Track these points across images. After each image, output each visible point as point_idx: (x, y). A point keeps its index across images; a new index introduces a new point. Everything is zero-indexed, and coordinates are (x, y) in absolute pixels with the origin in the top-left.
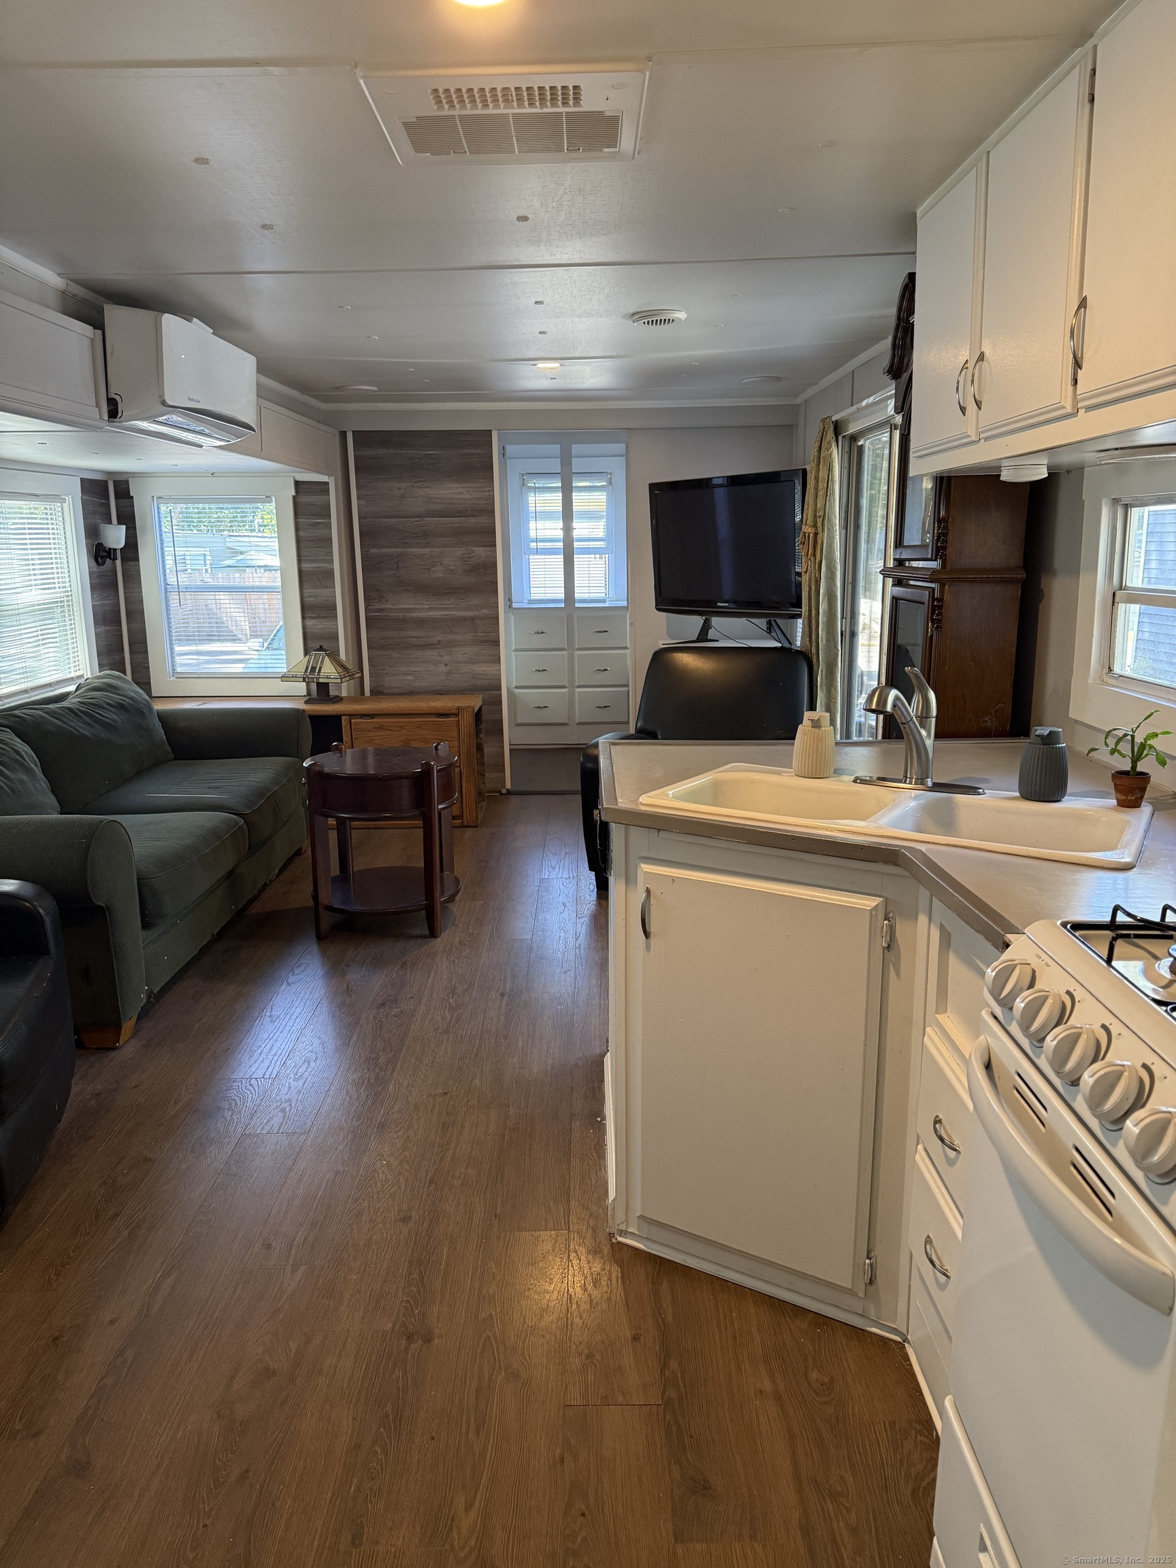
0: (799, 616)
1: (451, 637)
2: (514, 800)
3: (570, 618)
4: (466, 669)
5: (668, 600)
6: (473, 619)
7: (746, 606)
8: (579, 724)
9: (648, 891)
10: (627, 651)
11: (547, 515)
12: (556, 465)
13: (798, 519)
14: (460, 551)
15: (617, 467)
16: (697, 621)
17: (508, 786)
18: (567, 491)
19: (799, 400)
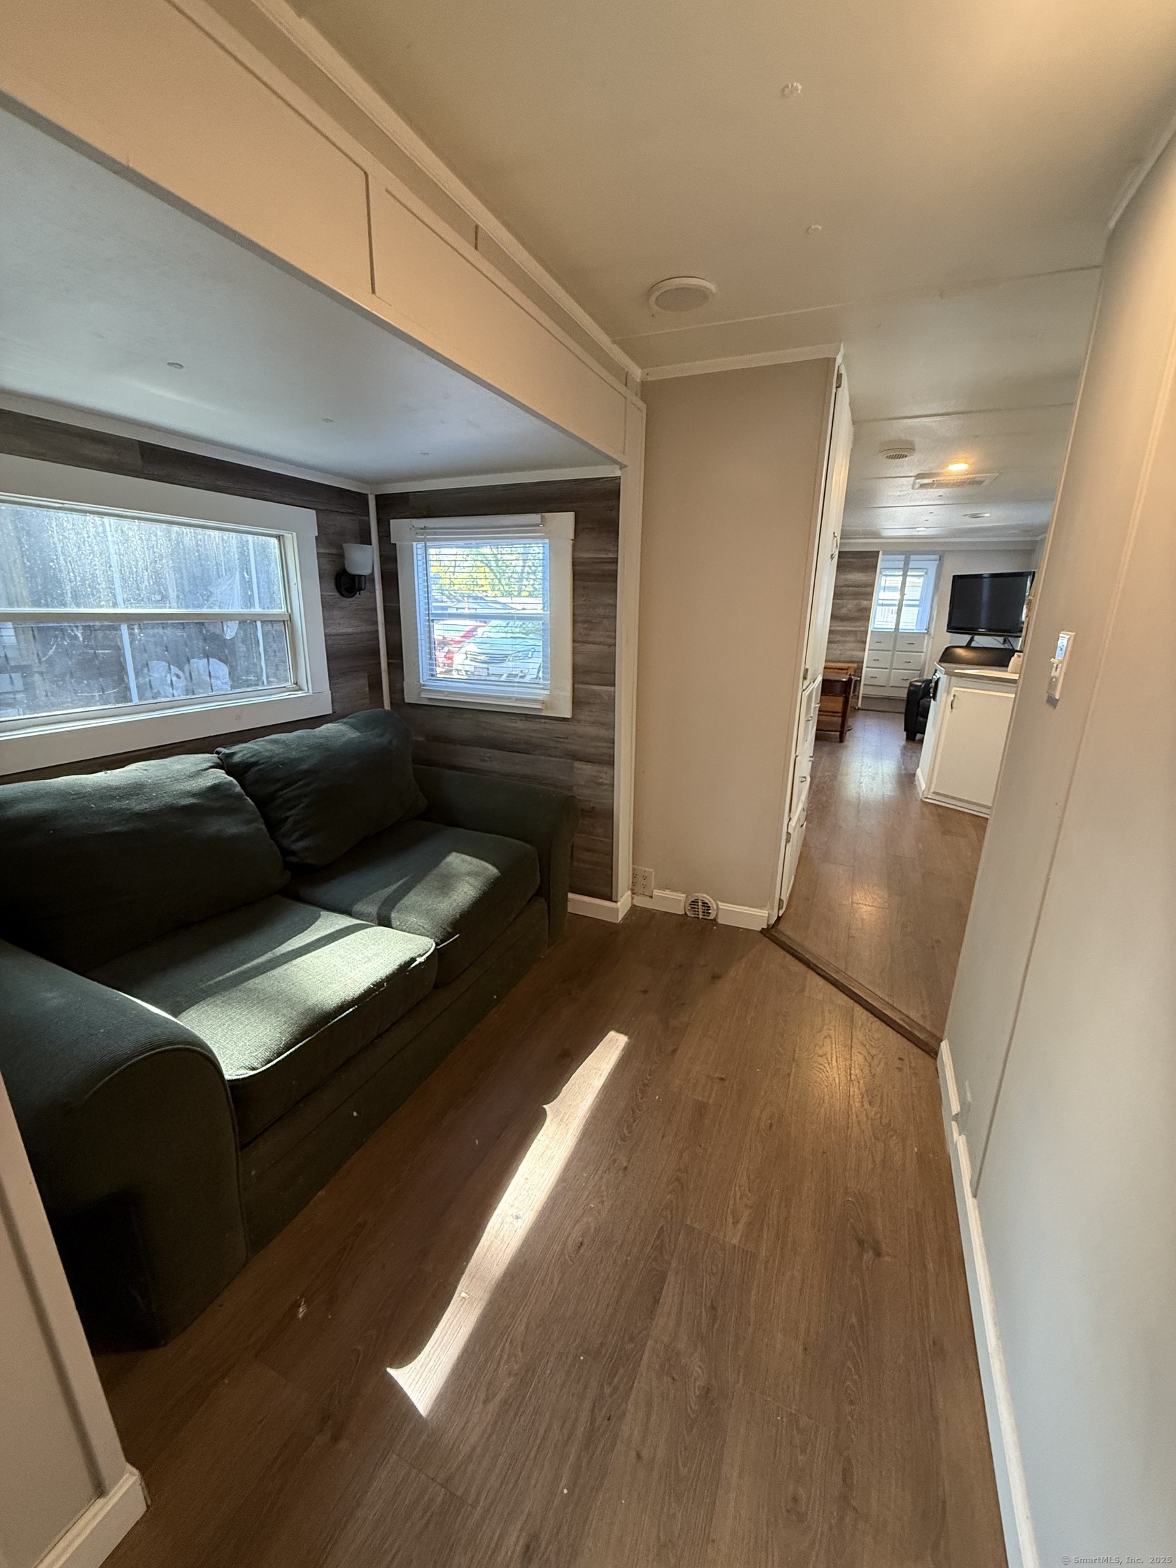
0: (1020, 637)
1: (844, 639)
2: (861, 712)
3: (896, 636)
4: (848, 653)
5: (953, 628)
6: (856, 631)
7: (992, 631)
8: (892, 687)
9: (954, 696)
10: (923, 654)
11: (892, 589)
12: (901, 565)
13: (1027, 594)
14: (855, 602)
15: (932, 566)
16: (968, 637)
17: (859, 705)
18: (905, 576)
19: (1038, 539)
